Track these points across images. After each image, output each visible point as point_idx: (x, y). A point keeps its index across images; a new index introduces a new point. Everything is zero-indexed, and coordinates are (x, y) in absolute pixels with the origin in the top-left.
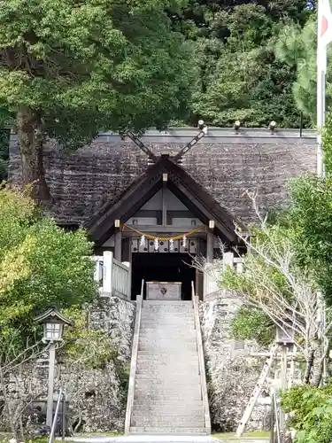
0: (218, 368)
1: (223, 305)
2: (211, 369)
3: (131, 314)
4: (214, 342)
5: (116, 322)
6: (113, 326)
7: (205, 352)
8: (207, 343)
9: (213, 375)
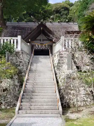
0: (61, 78)
1: (61, 54)
2: (58, 78)
3: (29, 59)
4: (58, 68)
5: (22, 61)
6: (21, 62)
7: (55, 72)
8: (56, 68)
9: (59, 80)
